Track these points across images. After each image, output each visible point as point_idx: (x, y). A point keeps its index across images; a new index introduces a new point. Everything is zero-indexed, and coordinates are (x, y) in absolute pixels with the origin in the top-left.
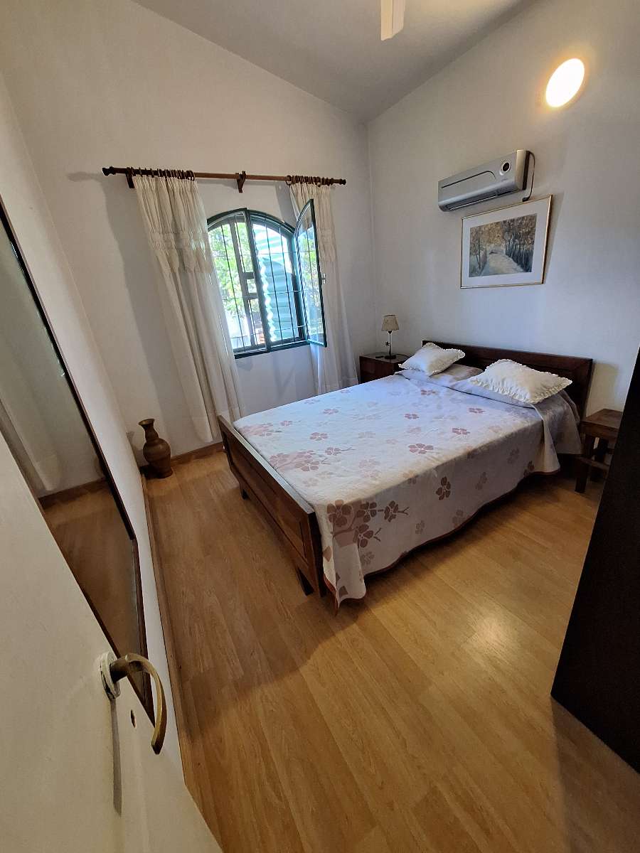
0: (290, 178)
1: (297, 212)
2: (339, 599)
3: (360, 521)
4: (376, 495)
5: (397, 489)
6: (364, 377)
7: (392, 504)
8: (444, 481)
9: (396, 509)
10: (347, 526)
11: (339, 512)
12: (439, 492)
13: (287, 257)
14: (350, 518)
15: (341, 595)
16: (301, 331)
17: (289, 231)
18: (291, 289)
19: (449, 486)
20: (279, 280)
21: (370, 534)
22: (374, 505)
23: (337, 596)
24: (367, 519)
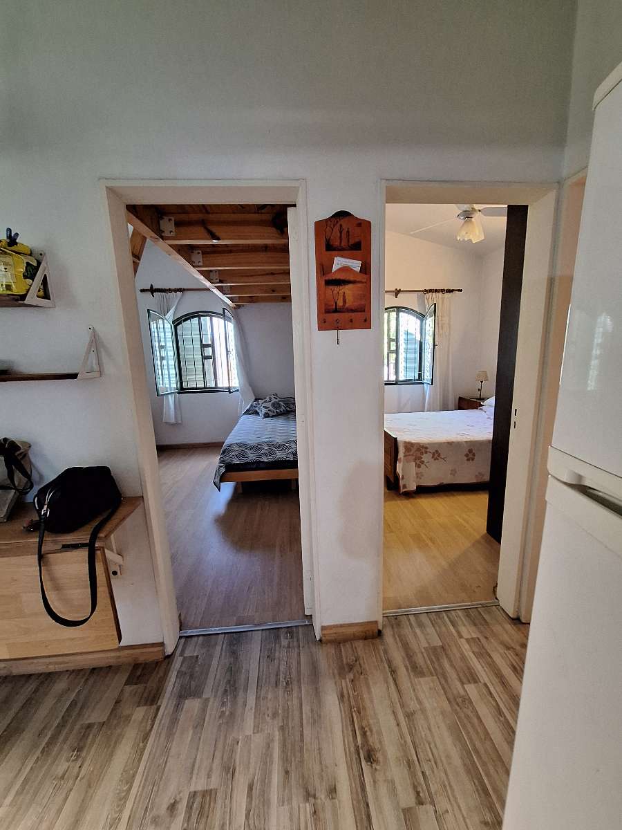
0: (426, 290)
1: (427, 307)
2: (402, 490)
3: (418, 454)
4: (428, 444)
5: (440, 444)
6: (460, 408)
7: (437, 451)
8: (470, 451)
9: (439, 455)
10: (411, 453)
11: (409, 445)
12: (467, 455)
13: (418, 331)
14: (413, 450)
15: (403, 488)
16: (420, 375)
17: (422, 317)
18: (418, 349)
19: (474, 455)
20: (411, 343)
21: (422, 462)
22: (426, 448)
23: (401, 488)
24: (422, 453)
